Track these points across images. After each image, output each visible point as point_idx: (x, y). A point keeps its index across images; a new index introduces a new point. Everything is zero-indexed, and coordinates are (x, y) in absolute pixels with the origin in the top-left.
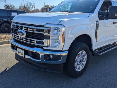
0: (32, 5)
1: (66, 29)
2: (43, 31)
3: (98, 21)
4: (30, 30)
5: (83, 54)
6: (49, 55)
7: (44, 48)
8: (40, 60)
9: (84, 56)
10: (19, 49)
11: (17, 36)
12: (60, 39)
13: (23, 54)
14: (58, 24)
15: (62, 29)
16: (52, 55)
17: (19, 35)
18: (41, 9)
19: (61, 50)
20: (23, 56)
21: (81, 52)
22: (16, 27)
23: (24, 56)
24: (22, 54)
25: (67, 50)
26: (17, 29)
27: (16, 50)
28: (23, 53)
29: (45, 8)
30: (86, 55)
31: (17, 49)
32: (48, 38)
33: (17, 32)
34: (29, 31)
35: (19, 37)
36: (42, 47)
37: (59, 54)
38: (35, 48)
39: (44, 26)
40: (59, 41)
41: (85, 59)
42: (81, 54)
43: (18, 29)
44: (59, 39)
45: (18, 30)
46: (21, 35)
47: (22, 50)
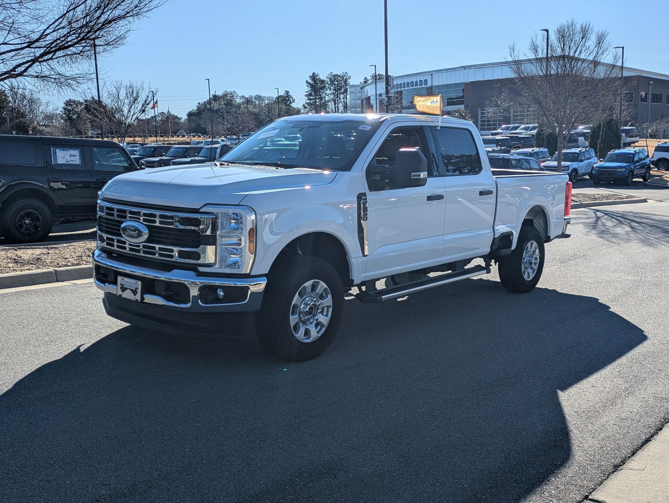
0: (141, 100)
1: (259, 217)
2: (197, 222)
3: (364, 194)
4: (161, 222)
5: (319, 290)
6: (214, 288)
7: (201, 269)
8: (189, 305)
9: (321, 297)
10: (126, 279)
11: (119, 241)
12: (243, 244)
13: (139, 291)
14: (239, 205)
15: (248, 218)
16: (223, 288)
17: (125, 238)
18: (190, 115)
19: (245, 272)
20: (138, 297)
21: (309, 284)
22: (115, 213)
23: (142, 298)
24: (135, 292)
25: (265, 275)
26: (118, 219)
27: (115, 283)
28: (137, 289)
29: (211, 110)
30: (330, 296)
31: (120, 278)
32: (212, 240)
33: (119, 230)
34: (157, 224)
35: (124, 243)
36: (193, 268)
37: (240, 283)
38: (175, 271)
39: (201, 211)
40: (241, 249)
41: (328, 307)
42: (309, 290)
43: (123, 220)
44: (240, 245)
45: (122, 222)
46: (132, 237)
47: (133, 281)
